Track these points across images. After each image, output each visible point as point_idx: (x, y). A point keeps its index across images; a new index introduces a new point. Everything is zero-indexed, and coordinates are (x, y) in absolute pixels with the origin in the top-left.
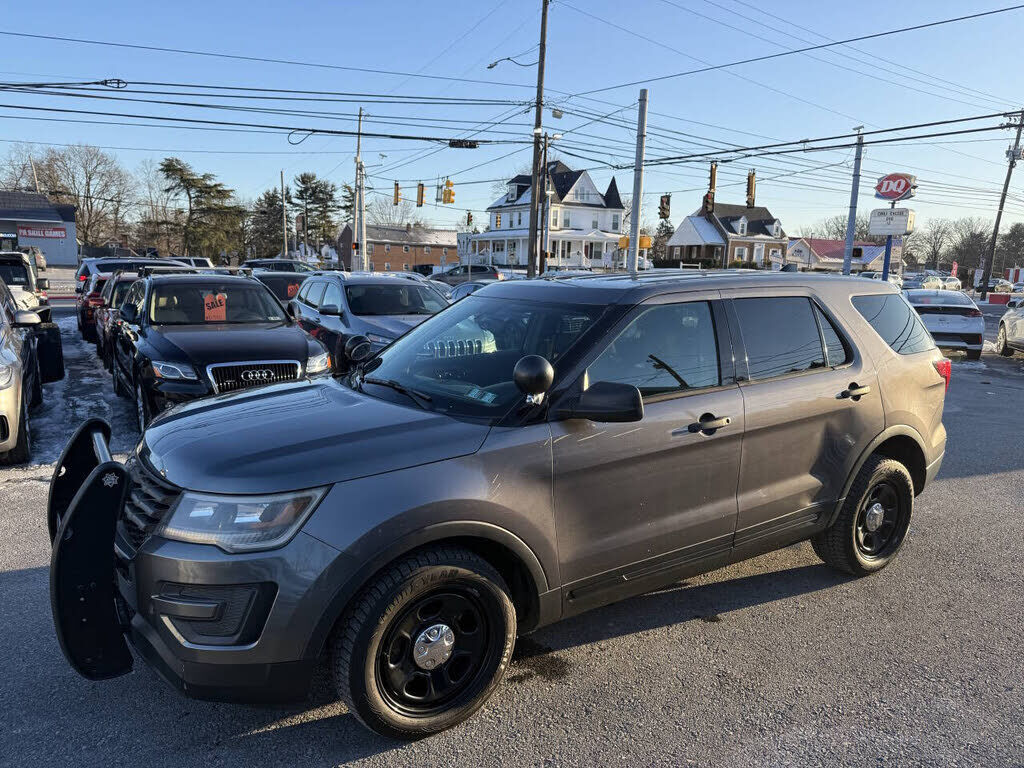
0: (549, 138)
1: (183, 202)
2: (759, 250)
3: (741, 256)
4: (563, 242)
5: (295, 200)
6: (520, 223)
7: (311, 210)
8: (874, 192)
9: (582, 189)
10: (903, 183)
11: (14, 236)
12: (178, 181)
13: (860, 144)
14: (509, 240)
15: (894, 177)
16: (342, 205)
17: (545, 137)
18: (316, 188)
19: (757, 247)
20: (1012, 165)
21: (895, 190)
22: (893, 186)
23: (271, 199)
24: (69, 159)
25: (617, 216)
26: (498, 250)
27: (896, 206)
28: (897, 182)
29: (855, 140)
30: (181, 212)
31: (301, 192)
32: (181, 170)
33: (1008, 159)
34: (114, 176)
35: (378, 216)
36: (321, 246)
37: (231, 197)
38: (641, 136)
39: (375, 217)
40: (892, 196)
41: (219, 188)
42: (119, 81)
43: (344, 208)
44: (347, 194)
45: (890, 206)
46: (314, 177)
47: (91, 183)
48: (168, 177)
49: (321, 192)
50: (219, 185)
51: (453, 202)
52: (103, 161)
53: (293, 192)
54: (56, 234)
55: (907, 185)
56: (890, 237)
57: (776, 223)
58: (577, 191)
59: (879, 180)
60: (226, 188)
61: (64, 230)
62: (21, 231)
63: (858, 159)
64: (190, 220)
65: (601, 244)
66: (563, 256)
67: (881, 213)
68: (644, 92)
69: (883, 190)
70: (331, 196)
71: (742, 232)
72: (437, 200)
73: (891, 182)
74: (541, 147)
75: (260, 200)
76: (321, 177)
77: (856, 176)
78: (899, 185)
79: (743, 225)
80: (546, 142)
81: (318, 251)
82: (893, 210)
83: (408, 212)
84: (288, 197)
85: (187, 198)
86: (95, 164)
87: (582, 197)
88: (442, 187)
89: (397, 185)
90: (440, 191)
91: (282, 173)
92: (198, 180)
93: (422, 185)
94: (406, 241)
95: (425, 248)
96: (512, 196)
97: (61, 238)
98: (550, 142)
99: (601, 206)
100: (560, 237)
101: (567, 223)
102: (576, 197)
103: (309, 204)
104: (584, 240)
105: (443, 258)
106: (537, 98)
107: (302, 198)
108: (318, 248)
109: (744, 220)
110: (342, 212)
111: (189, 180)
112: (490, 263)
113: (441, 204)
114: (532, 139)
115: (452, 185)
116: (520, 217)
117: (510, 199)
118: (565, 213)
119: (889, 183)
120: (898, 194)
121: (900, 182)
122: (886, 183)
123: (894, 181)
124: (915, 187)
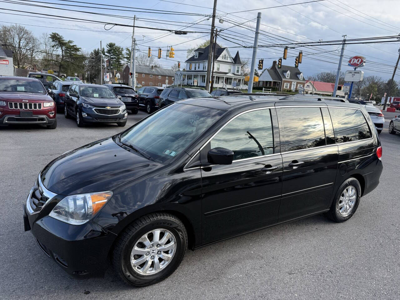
0: (218, 31)
1: (59, 51)
2: (294, 85)
3: (286, 87)
4: (216, 77)
5: (106, 54)
6: (199, 68)
7: (113, 58)
8: (347, 64)
9: (225, 55)
12: (58, 43)
13: (344, 44)
14: (194, 75)
15: (356, 58)
16: (126, 56)
17: (216, 31)
18: (116, 49)
19: (293, 83)
21: (356, 63)
22: (356, 61)
23: (97, 53)
24: (12, 31)
25: (239, 67)
26: (189, 79)
27: (357, 69)
28: (358, 59)
29: (342, 42)
30: (58, 56)
31: (109, 51)
32: (59, 38)
34: (30, 39)
36: (116, 73)
37: (80, 51)
38: (257, 33)
39: (139, 62)
40: (355, 65)
41: (75, 47)
43: (126, 58)
44: (128, 52)
45: (354, 69)
46: (114, 45)
47: (21, 42)
48: (53, 41)
49: (117, 51)
50: (75, 46)
51: (173, 57)
52: (26, 32)
53: (106, 50)
54: (4, 62)
55: (362, 61)
56: (353, 82)
57: (301, 74)
58: (223, 56)
59: (350, 58)
60: (77, 47)
61: (7, 61)
63: (343, 49)
64: (62, 59)
65: (231, 79)
66: (216, 83)
67: (350, 72)
68: (259, 14)
69: (352, 63)
70: (121, 53)
71: (288, 76)
72: (167, 56)
73: (355, 59)
74: (214, 35)
75: (92, 53)
76: (117, 45)
77: (341, 56)
78: (358, 61)
79: (288, 74)
80: (216, 33)
81: (115, 75)
82: (355, 71)
83: (152, 61)
84: (103, 52)
85: (61, 51)
86: (23, 34)
87: (225, 59)
88: (169, 51)
89: (150, 49)
90: (168, 52)
91: (101, 41)
92: (66, 43)
93: (161, 49)
94: (152, 73)
95: (159, 76)
96: (196, 56)
97: (7, 64)
98: (218, 33)
99: (232, 63)
100: (215, 75)
101: (218, 69)
102: (223, 58)
103: (112, 55)
104: (225, 77)
105: (167, 81)
106: (213, 13)
107: (109, 53)
108: (115, 74)
109: (289, 72)
110: (126, 60)
111: (62, 43)
112: (186, 84)
113: (168, 58)
114: (210, 31)
115: (173, 50)
116: (199, 65)
117: (195, 58)
118: (218, 65)
119: (354, 60)
120: (358, 65)
121: (359, 60)
122: (353, 60)
123: (357, 59)
124: (365, 62)
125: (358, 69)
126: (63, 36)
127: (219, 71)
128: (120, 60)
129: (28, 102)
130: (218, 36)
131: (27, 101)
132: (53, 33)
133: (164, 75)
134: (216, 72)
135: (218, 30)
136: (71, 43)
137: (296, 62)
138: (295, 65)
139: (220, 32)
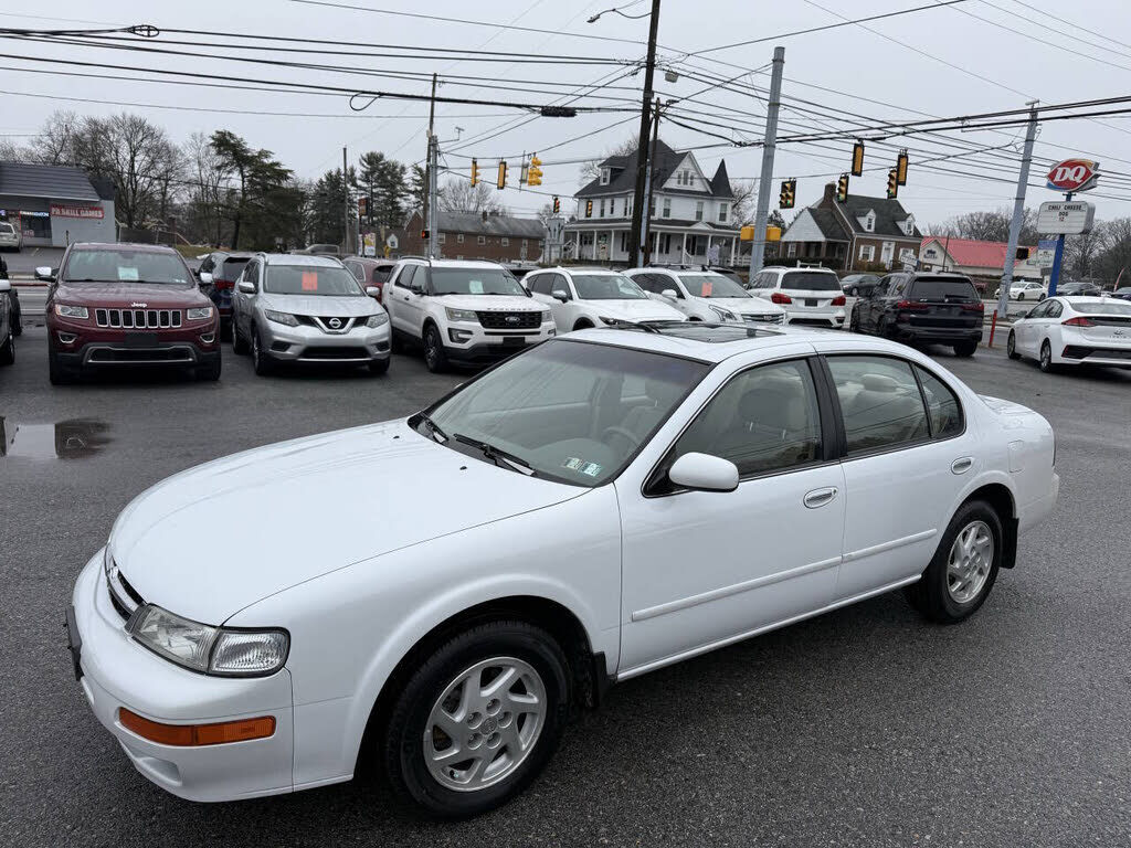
0: (663, 106)
1: (235, 181)
2: (888, 249)
3: (866, 256)
4: (662, 234)
5: (359, 183)
6: (612, 212)
7: (377, 195)
8: (1045, 181)
9: (686, 173)
10: (1082, 170)
11: (47, 215)
12: (231, 158)
13: (1034, 120)
14: (598, 232)
15: (1070, 164)
16: (412, 188)
17: (656, 104)
18: (385, 168)
19: (885, 245)
21: (1071, 179)
22: (1070, 174)
23: (333, 181)
24: (113, 131)
25: (726, 206)
26: (586, 243)
27: (1073, 199)
28: (1075, 170)
29: (1027, 116)
30: (232, 192)
31: (367, 174)
32: (234, 145)
34: (162, 152)
35: (450, 202)
36: (387, 236)
37: (288, 178)
38: (774, 105)
39: (447, 203)
40: (1070, 187)
41: (276, 168)
42: (149, 29)
43: (413, 192)
44: (419, 178)
45: (1064, 198)
47: (136, 158)
48: (219, 153)
49: (389, 173)
50: (277, 164)
51: (539, 184)
52: (150, 133)
53: (358, 174)
54: (92, 213)
55: (1088, 173)
56: (1062, 236)
57: (910, 219)
58: (679, 177)
59: (1052, 165)
60: (283, 168)
61: (101, 209)
62: (53, 210)
63: (1029, 141)
64: (243, 201)
65: (706, 238)
66: (661, 251)
67: (1054, 207)
68: (780, 51)
69: (1057, 179)
70: (400, 179)
71: (869, 227)
72: (522, 181)
73: (1068, 169)
74: (651, 116)
75: (321, 182)
76: (389, 157)
77: (1027, 161)
78: (1077, 174)
79: (870, 220)
80: (657, 109)
81: (383, 239)
82: (1069, 204)
83: (485, 198)
84: (352, 179)
85: (240, 177)
86: (140, 138)
87: (685, 183)
88: (527, 166)
89: (475, 163)
90: (525, 170)
91: (345, 149)
92: (253, 157)
93: (505, 163)
94: (482, 231)
95: (503, 240)
96: (605, 180)
97: (98, 218)
98: (661, 111)
99: (707, 193)
100: (658, 229)
101: (667, 212)
102: (679, 182)
103: (375, 187)
104: (686, 233)
105: (524, 250)
106: (648, 56)
107: (367, 181)
108: (383, 237)
109: (872, 214)
110: (412, 197)
111: (243, 157)
112: (577, 258)
113: (525, 186)
114: (640, 106)
115: (539, 164)
116: (613, 204)
117: (602, 184)
118: (666, 200)
119: (1064, 171)
120: (1076, 184)
121: (1079, 170)
123: (1072, 168)
124: (1097, 176)
125: (1078, 197)
126: (245, 140)
127: (670, 218)
128: (398, 199)
129: (145, 308)
130: (661, 118)
131: (144, 305)
132: (218, 132)
133: (517, 234)
134: (660, 222)
135: (663, 101)
136: (266, 156)
137: (889, 183)
138: (888, 191)
139: (668, 106)
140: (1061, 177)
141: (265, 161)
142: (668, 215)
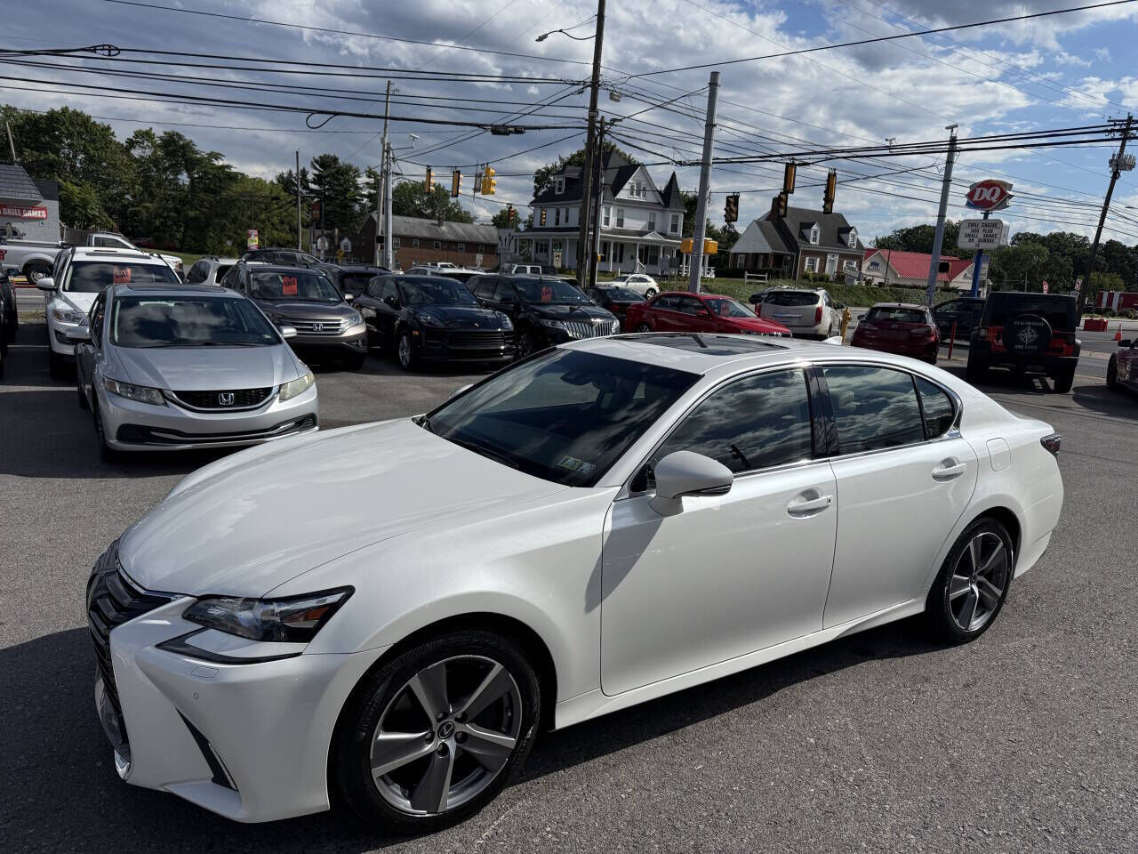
0: (607, 124)
2: (832, 261)
3: (811, 268)
4: (615, 244)
5: (312, 186)
6: (567, 221)
7: (330, 198)
8: (965, 201)
9: (639, 185)
10: (998, 191)
13: (953, 146)
14: (553, 240)
15: (988, 184)
16: (366, 192)
17: (601, 122)
18: (339, 172)
19: (829, 257)
20: (1115, 176)
21: (988, 198)
22: (987, 194)
23: (285, 183)
25: (677, 217)
26: (541, 250)
27: (990, 217)
28: (991, 190)
31: (319, 177)
32: (183, 147)
33: (1111, 169)
36: (341, 239)
38: (710, 126)
40: (985, 205)
41: (227, 170)
42: (110, 47)
43: (366, 196)
44: (372, 181)
45: (982, 216)
46: (335, 160)
50: (229, 167)
51: (493, 193)
53: (310, 177)
54: (34, 214)
55: (1002, 194)
56: (981, 251)
57: (852, 232)
58: (632, 187)
59: (971, 186)
60: (233, 170)
61: (45, 209)
63: (950, 162)
65: (656, 249)
66: (614, 260)
67: (972, 224)
68: (715, 75)
69: (976, 198)
70: (354, 182)
71: (814, 239)
72: (476, 190)
73: (985, 190)
74: (596, 133)
76: (343, 160)
77: (947, 181)
78: (993, 194)
79: (815, 232)
80: (602, 128)
81: (336, 243)
82: (986, 221)
84: (304, 182)
87: (638, 194)
88: (480, 176)
89: (429, 171)
90: (478, 180)
91: (297, 153)
92: (200, 161)
93: (459, 172)
94: (438, 237)
95: (459, 246)
96: (560, 190)
97: (42, 219)
98: (606, 128)
99: (659, 204)
100: (612, 239)
101: (620, 222)
102: (632, 194)
103: (328, 190)
104: (639, 243)
106: (593, 76)
107: (319, 184)
108: (336, 241)
109: (815, 227)
111: (191, 159)
113: (479, 194)
114: (586, 124)
115: (492, 174)
116: (567, 213)
117: (557, 193)
118: (619, 210)
119: (982, 191)
120: (992, 204)
121: (994, 190)
122: (979, 190)
123: (988, 189)
124: (1011, 196)
125: (994, 216)
127: (624, 228)
128: (351, 203)
132: (165, 133)
133: (474, 241)
134: (615, 232)
136: (216, 159)
137: (824, 199)
138: (824, 206)
139: (612, 124)
140: (979, 197)
141: (216, 162)
142: (622, 226)
